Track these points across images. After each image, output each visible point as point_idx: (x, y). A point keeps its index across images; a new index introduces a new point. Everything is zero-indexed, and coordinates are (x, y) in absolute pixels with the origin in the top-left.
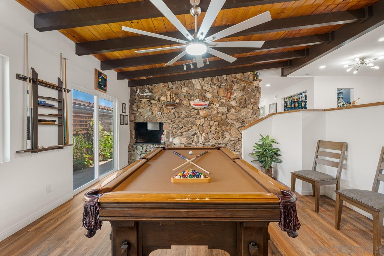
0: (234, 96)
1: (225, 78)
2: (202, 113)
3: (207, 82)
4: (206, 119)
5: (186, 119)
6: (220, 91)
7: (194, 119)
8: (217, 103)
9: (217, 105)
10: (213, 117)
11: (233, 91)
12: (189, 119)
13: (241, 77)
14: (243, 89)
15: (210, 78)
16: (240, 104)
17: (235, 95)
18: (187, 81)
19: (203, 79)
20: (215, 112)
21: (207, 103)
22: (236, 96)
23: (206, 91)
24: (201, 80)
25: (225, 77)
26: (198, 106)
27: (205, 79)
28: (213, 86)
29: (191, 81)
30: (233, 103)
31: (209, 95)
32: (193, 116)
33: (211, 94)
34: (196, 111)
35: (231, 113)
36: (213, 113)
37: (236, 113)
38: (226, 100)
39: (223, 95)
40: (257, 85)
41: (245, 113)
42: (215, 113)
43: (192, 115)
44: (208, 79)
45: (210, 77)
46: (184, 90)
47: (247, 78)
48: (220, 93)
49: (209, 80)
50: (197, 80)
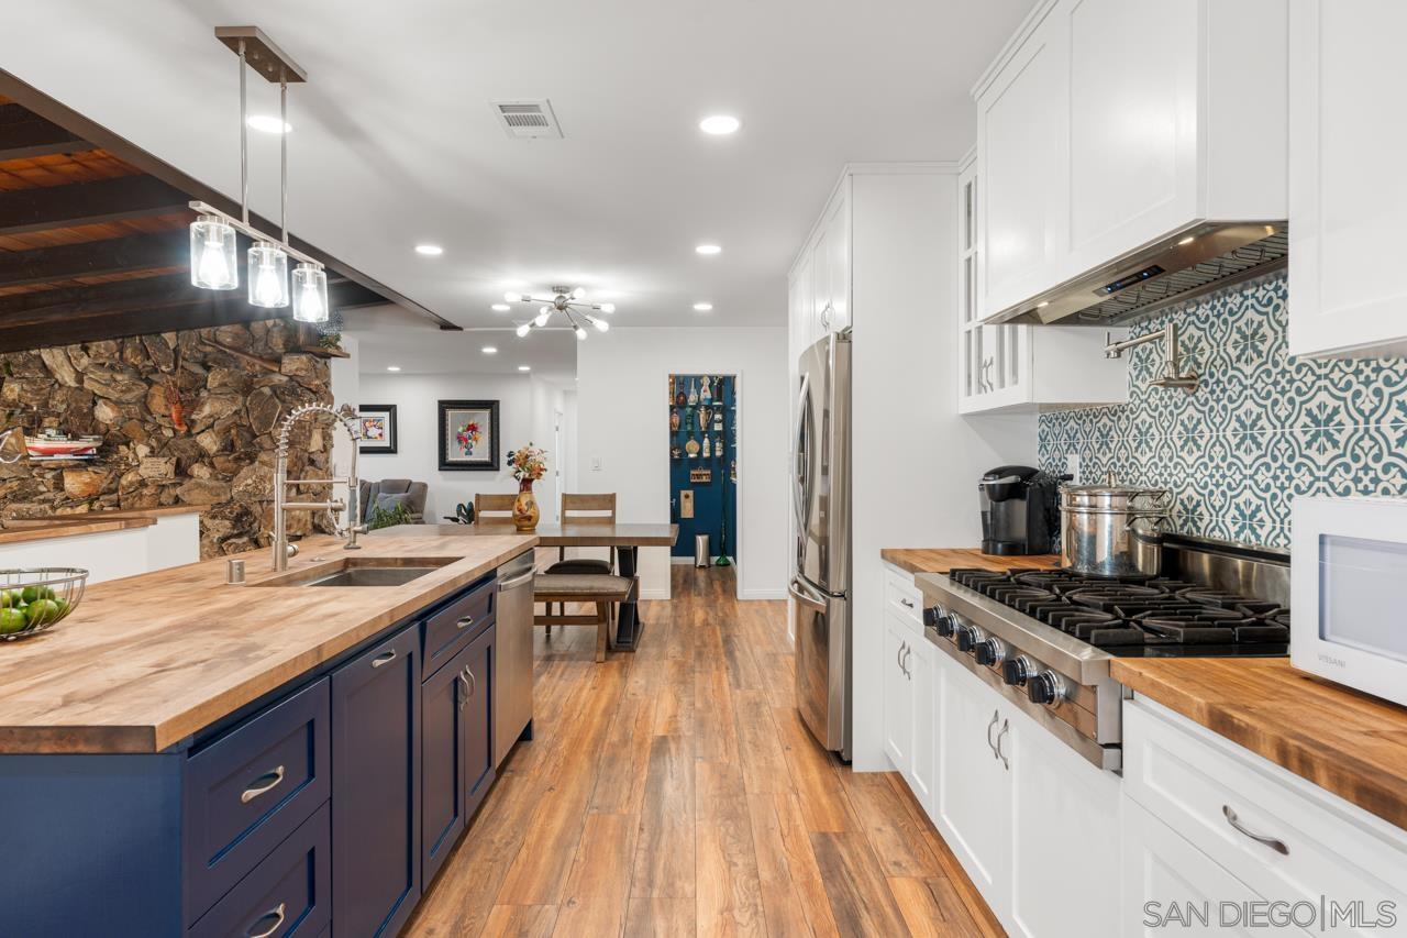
0: (203, 415)
1: (172, 345)
2: (74, 483)
3: (101, 361)
4: (96, 506)
5: (14, 506)
6: (153, 396)
7: (47, 506)
8: (140, 441)
9: (142, 450)
10: (127, 499)
11: (204, 394)
12: (24, 506)
13: (234, 339)
14: (247, 388)
15: (112, 343)
16: (229, 447)
17: (207, 410)
18: (21, 357)
19: (86, 349)
20: (130, 477)
21: (88, 443)
22: (211, 416)
23: (95, 394)
24: (75, 349)
25: (170, 337)
26: (56, 457)
27: (94, 347)
28: (119, 377)
29: (40, 356)
30: (208, 442)
31: (105, 413)
32: (42, 493)
33: (113, 410)
34: (49, 475)
35: (196, 483)
36: (124, 482)
37: (215, 483)
38: (175, 431)
39: (163, 411)
40: (297, 370)
41: (249, 481)
42: (131, 483)
43: (42, 488)
44: (103, 347)
45: (115, 339)
46: (12, 390)
47: (262, 343)
48: (155, 401)
49: (106, 349)
50: (58, 352)
